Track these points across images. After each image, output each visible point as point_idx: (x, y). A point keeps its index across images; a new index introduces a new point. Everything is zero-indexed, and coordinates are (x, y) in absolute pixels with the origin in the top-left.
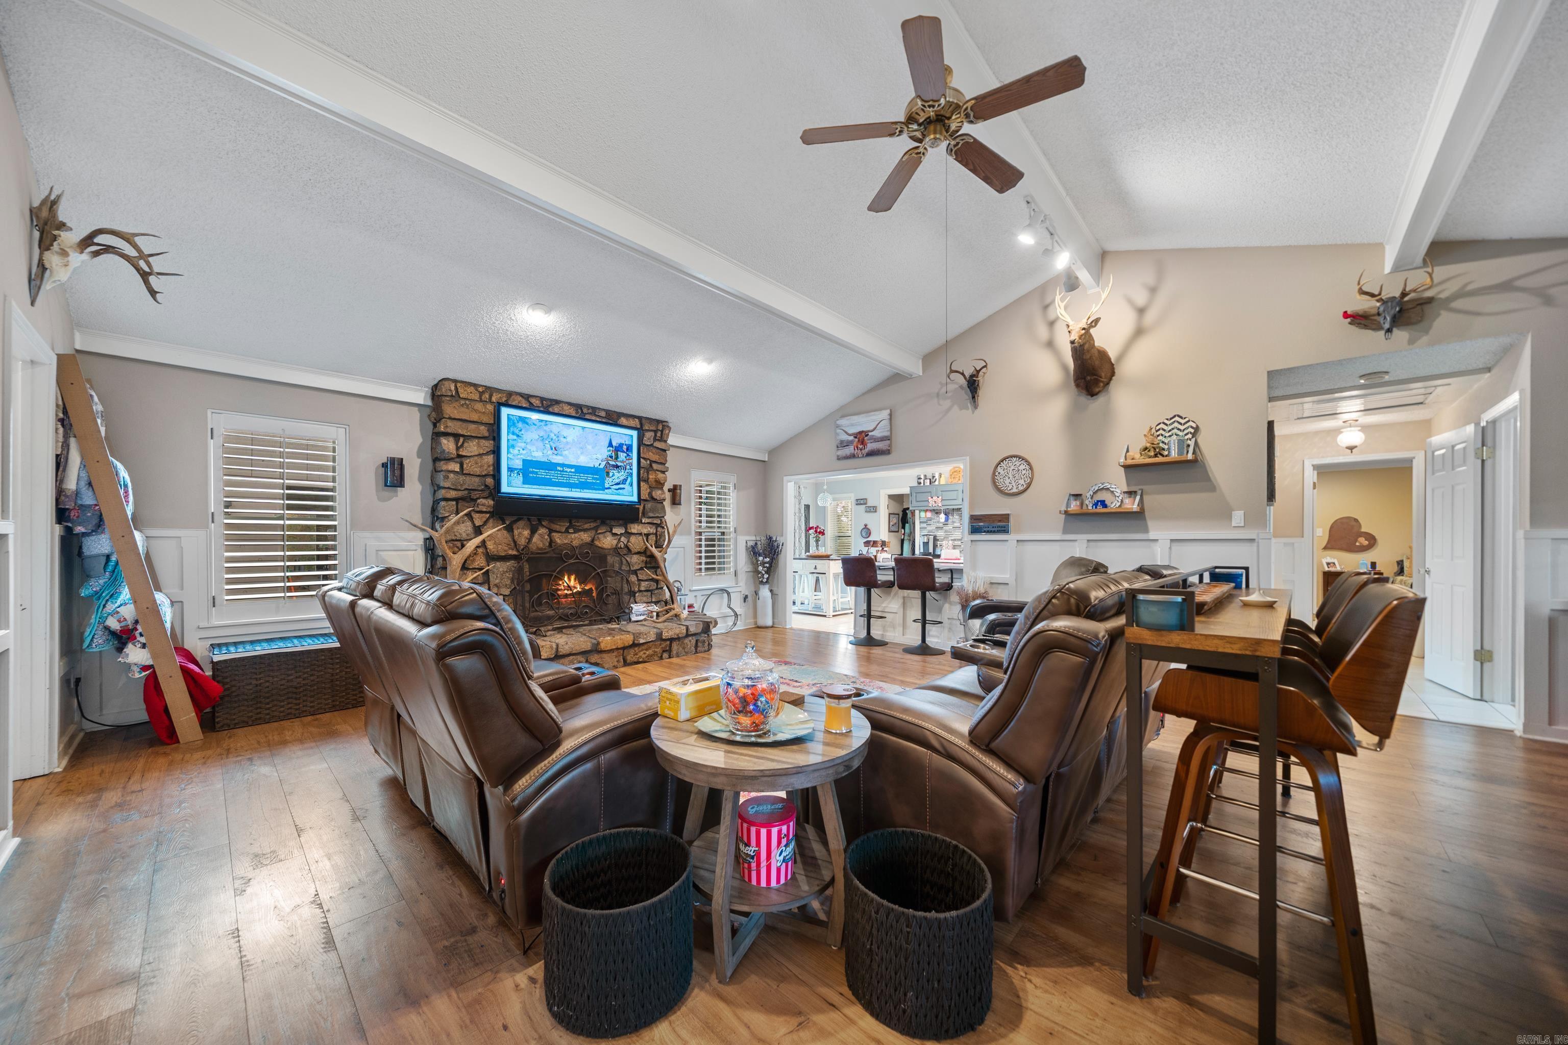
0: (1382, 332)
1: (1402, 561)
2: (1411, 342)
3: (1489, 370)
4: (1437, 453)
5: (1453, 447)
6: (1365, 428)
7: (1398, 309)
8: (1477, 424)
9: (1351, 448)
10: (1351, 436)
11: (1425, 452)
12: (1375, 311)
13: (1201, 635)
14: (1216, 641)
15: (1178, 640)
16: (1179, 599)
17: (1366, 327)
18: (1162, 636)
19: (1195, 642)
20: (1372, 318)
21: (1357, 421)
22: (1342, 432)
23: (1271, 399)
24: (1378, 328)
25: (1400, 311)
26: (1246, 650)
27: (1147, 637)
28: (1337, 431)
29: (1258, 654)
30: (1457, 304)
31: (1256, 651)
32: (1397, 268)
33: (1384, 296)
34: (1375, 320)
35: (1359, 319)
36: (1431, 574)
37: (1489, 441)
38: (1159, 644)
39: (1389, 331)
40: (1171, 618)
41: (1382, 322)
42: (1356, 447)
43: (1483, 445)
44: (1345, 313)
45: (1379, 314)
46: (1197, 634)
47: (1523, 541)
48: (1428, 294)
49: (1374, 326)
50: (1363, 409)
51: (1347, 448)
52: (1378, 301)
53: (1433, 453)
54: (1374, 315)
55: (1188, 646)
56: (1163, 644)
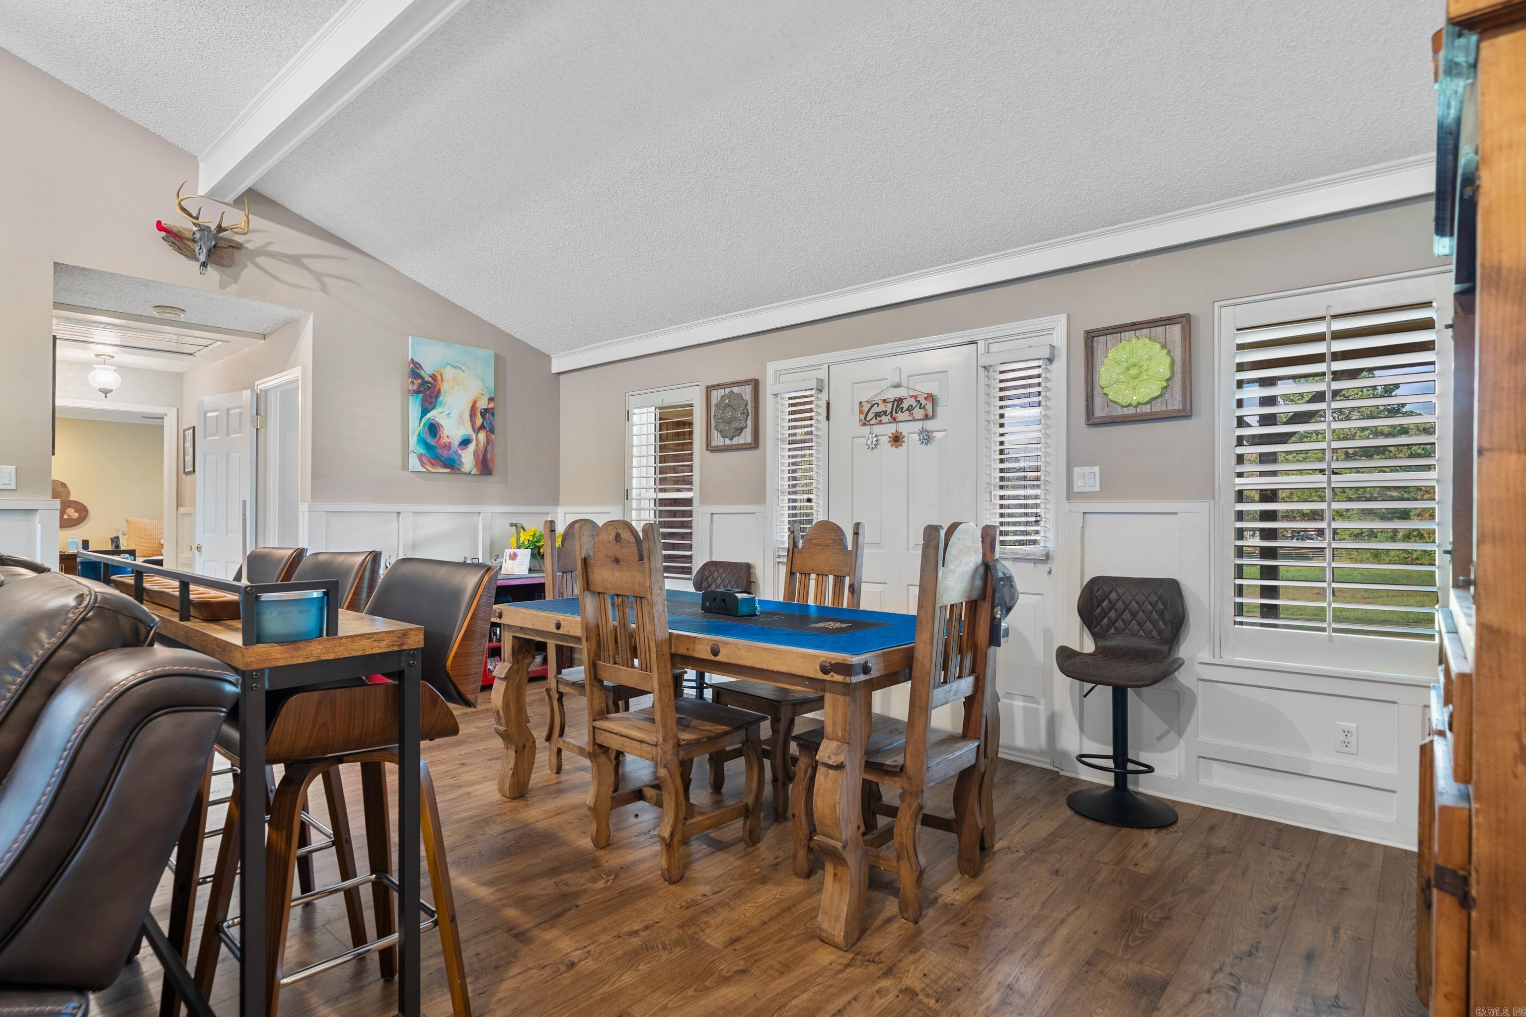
0: (198, 264)
1: (117, 538)
2: (223, 285)
3: (264, 337)
4: (209, 415)
5: (228, 411)
6: (121, 369)
7: (213, 243)
8: (253, 390)
9: (106, 392)
10: (106, 377)
11: (178, 410)
12: (190, 235)
13: (347, 637)
14: (364, 642)
15: (319, 651)
16: (316, 594)
17: (180, 250)
18: (298, 649)
19: (341, 649)
20: (186, 242)
21: (113, 357)
22: (95, 369)
23: (57, 305)
24: (193, 257)
25: (215, 246)
26: (394, 645)
27: (278, 656)
28: (88, 366)
29: (405, 647)
30: (260, 260)
31: (402, 644)
32: (213, 195)
33: (201, 220)
34: (189, 246)
35: (173, 236)
36: (203, 550)
37: (262, 412)
38: (294, 662)
39: (204, 265)
40: (306, 621)
41: (197, 251)
42: (111, 391)
43: (257, 414)
44: (159, 223)
45: (194, 241)
46: (342, 638)
47: (307, 514)
48: (238, 239)
49: (188, 253)
50: (119, 343)
51: (101, 390)
52: (194, 224)
53: (205, 414)
54: (188, 239)
55: (331, 657)
56: (301, 661)
